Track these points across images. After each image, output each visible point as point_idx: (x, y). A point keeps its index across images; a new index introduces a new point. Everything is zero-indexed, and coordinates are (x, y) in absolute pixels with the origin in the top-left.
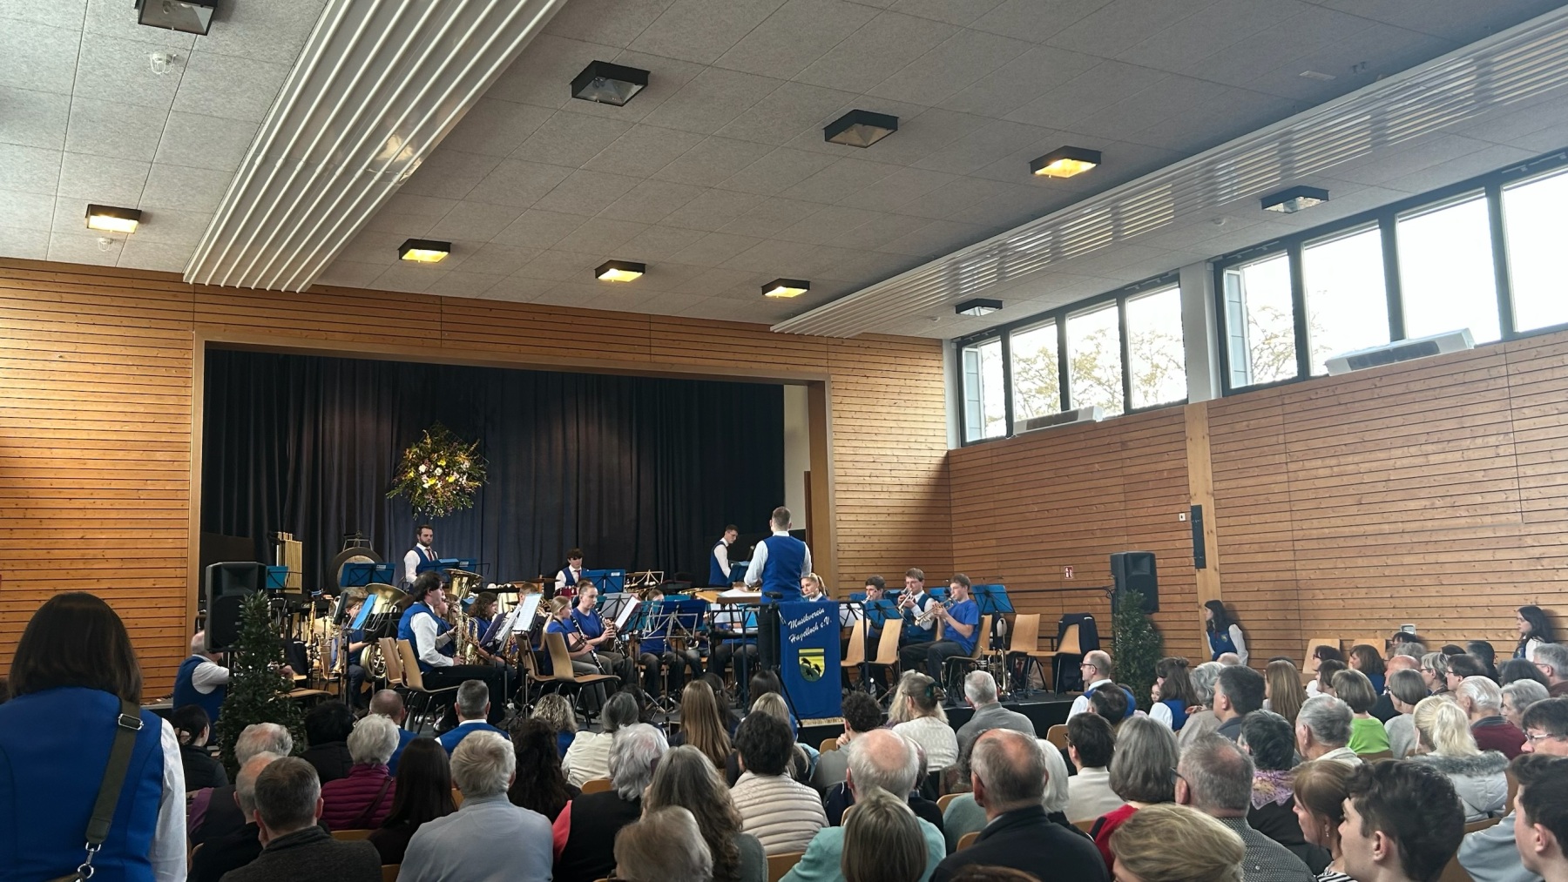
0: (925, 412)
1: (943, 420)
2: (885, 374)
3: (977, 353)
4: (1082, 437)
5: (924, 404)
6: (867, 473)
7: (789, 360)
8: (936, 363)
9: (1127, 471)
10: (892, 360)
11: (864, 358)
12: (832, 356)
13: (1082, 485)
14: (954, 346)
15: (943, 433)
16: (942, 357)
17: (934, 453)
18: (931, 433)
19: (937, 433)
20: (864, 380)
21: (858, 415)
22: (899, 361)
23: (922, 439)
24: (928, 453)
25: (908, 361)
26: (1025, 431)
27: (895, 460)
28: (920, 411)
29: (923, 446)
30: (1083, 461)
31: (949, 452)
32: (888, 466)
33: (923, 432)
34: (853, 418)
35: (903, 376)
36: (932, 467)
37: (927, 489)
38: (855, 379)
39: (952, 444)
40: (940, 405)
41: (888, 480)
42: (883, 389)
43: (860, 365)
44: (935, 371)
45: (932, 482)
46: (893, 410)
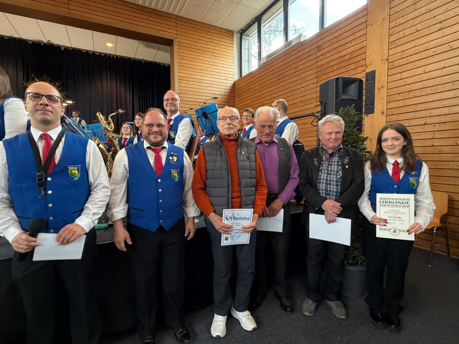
0: (225, 63)
1: (232, 67)
2: (205, 43)
3: (248, 39)
4: (294, 53)
5: (224, 59)
6: (196, 87)
7: (154, 27)
8: (230, 42)
9: (319, 64)
10: (209, 37)
11: (195, 33)
12: (179, 29)
13: (292, 80)
14: (239, 35)
15: (233, 73)
16: (233, 40)
17: (228, 82)
18: (227, 72)
19: (230, 73)
20: (195, 44)
21: (192, 59)
22: (212, 37)
23: (222, 75)
24: (225, 81)
25: (217, 39)
26: (265, 61)
27: (210, 82)
28: (222, 62)
29: (223, 78)
30: (293, 66)
31: (235, 82)
32: (207, 85)
33: (223, 72)
34: (189, 60)
35: (214, 44)
36: (227, 88)
37: (224, 97)
38: (191, 42)
39: (236, 78)
40: (232, 61)
41: (206, 91)
42: (205, 49)
43: (193, 36)
44: (230, 45)
45: (227, 94)
46: (209, 60)
